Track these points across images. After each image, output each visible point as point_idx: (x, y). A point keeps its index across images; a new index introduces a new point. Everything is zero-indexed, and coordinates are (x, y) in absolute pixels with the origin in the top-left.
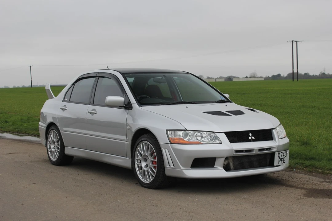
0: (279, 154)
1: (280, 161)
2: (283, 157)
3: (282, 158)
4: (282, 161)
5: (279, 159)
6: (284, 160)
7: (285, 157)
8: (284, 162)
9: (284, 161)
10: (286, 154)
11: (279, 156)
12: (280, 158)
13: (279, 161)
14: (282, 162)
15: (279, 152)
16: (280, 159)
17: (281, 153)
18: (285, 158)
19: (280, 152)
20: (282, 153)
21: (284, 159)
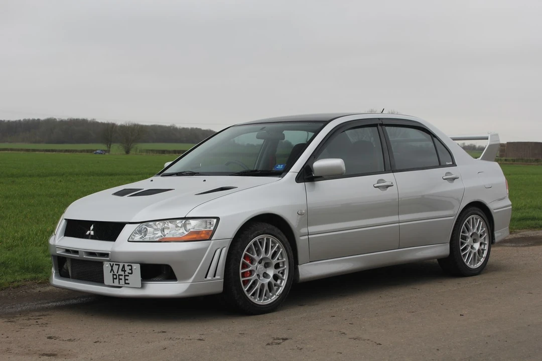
0: (112, 267)
1: (116, 279)
2: (120, 272)
3: (122, 275)
4: (120, 279)
5: (113, 275)
6: (125, 280)
7: (127, 274)
8: (129, 284)
9: (127, 282)
10: (131, 269)
11: (112, 270)
12: (116, 273)
13: (114, 279)
14: (122, 282)
15: (112, 263)
16: (116, 275)
17: (116, 265)
18: (128, 276)
19: (115, 263)
20: (119, 265)
21: (127, 278)
